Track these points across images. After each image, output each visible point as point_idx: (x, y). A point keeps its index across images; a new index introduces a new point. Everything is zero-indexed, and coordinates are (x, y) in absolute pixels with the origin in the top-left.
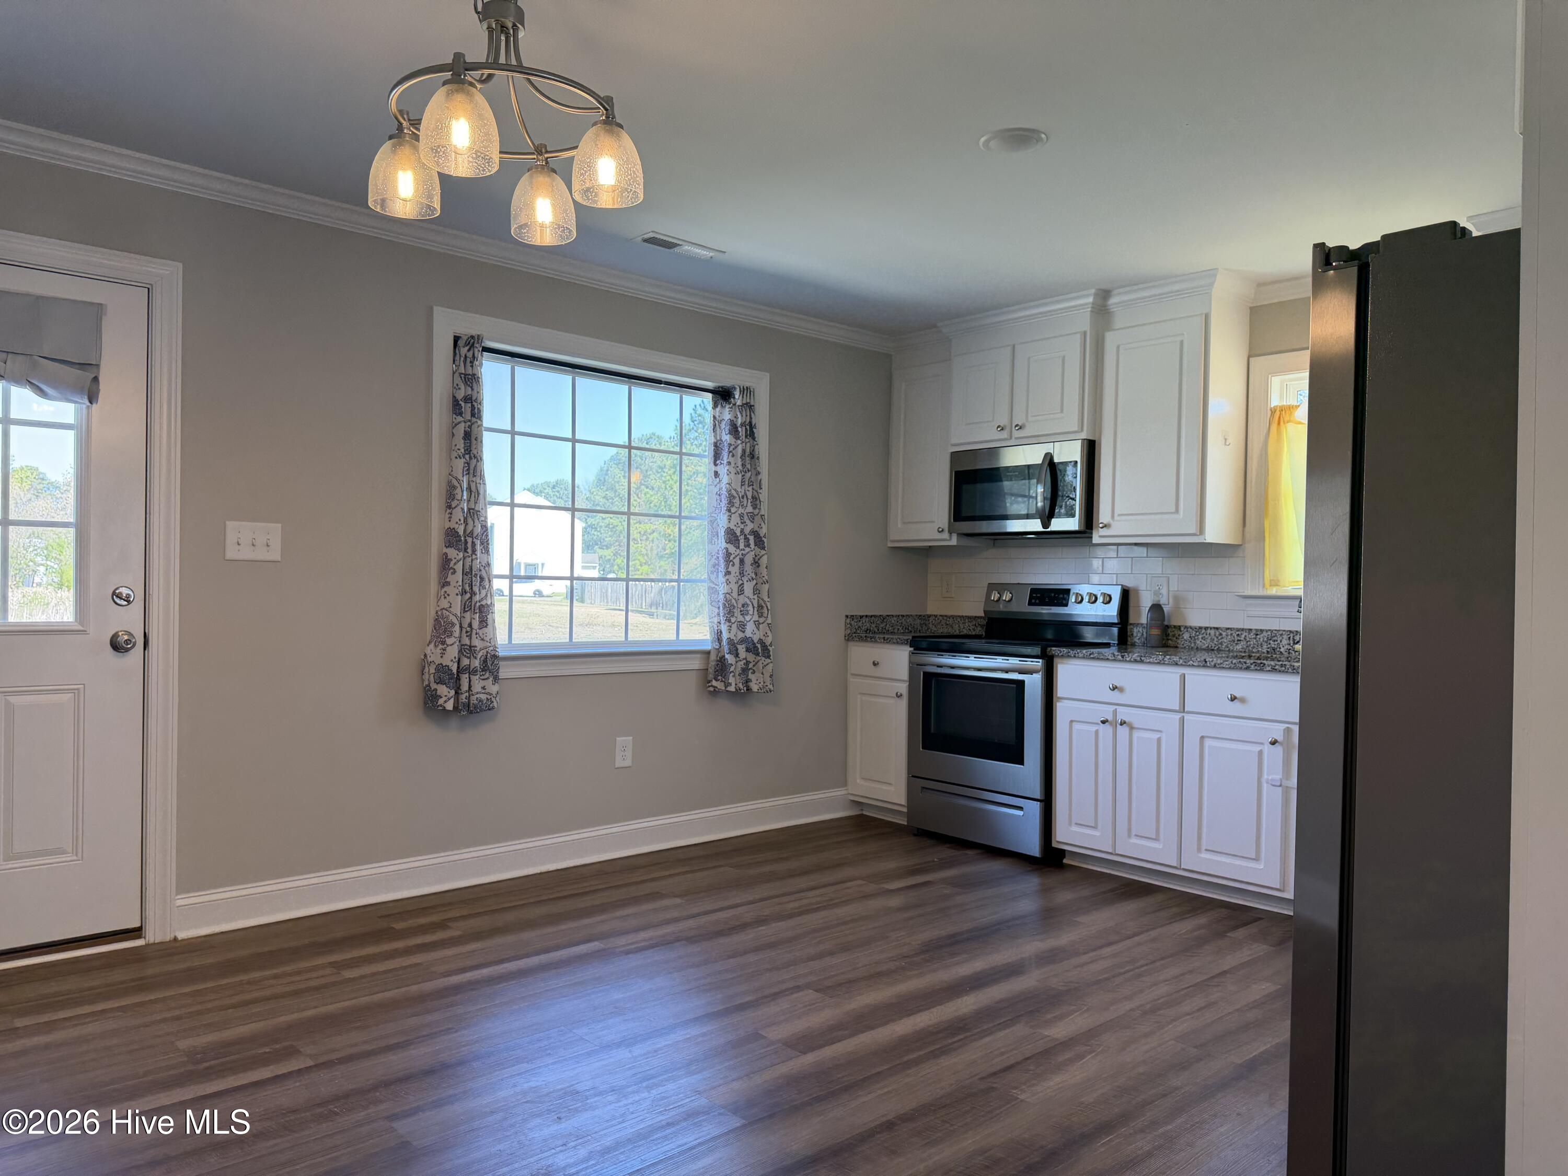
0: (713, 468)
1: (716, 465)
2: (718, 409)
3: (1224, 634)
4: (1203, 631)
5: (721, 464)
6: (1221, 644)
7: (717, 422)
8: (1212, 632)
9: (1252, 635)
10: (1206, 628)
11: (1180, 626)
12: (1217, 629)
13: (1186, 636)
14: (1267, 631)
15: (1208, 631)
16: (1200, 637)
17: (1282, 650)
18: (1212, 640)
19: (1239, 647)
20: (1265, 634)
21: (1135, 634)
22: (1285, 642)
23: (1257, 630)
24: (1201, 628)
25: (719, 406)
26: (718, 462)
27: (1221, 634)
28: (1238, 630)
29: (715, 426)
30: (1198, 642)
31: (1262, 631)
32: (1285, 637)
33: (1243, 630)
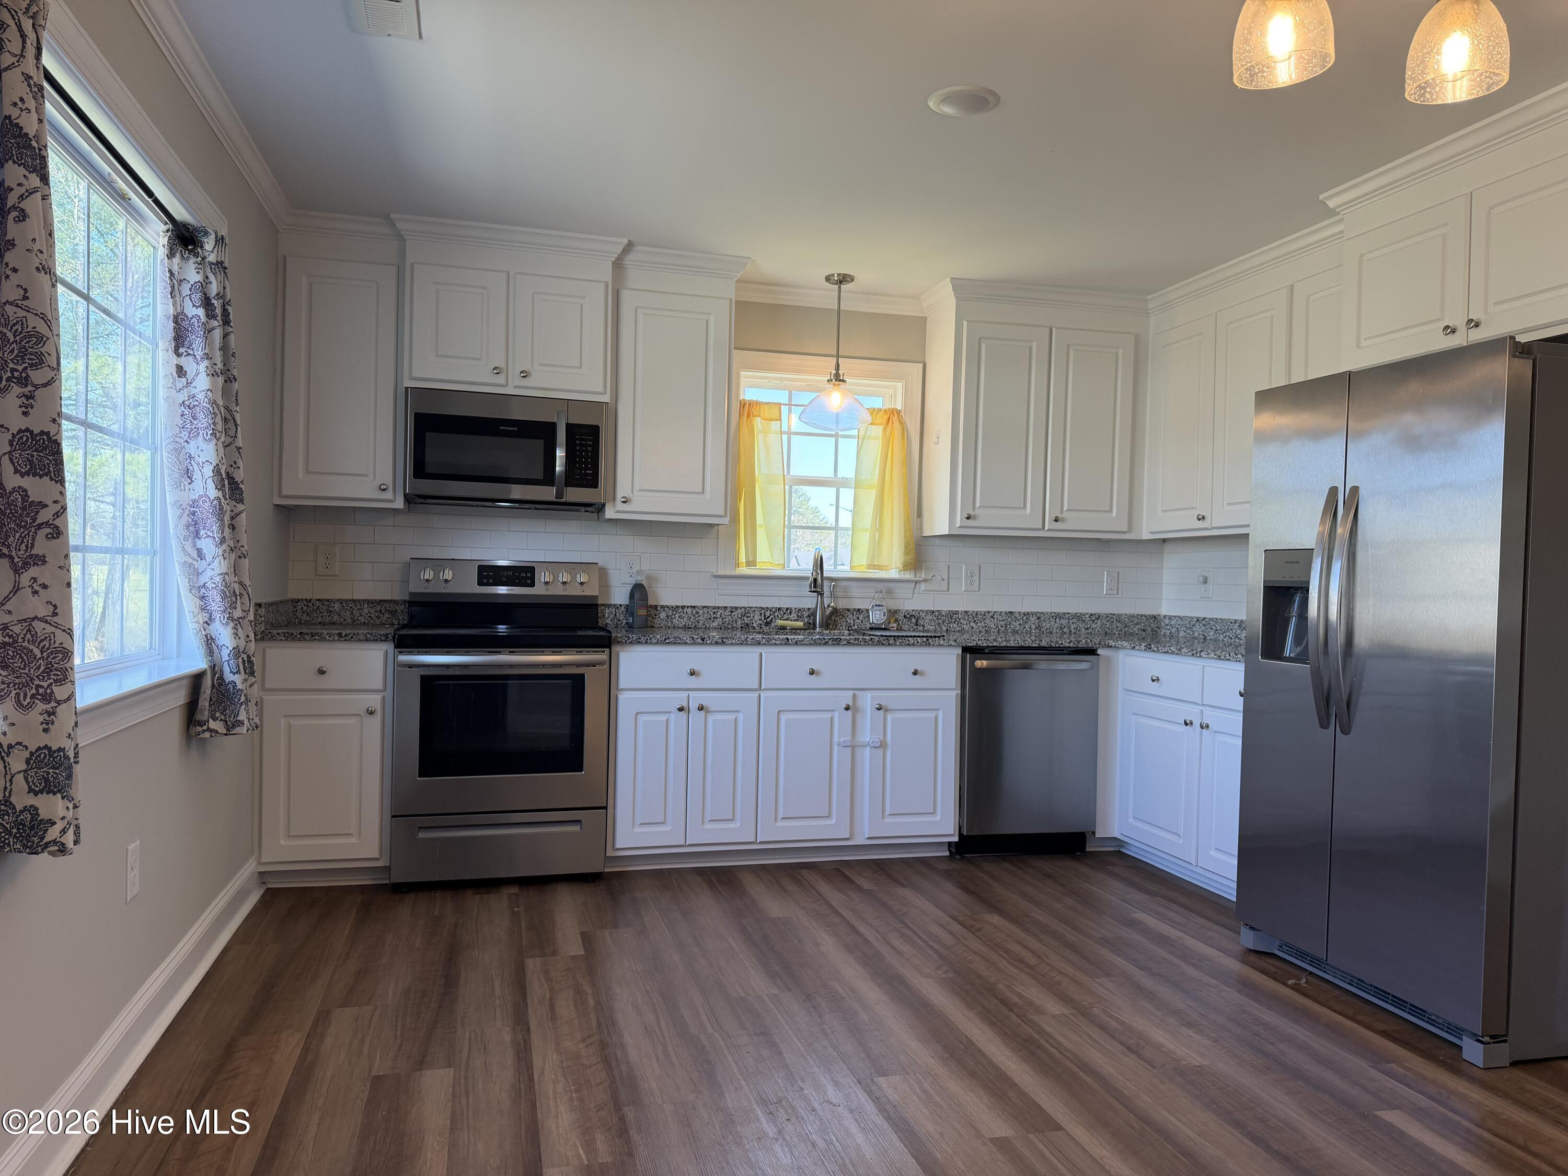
0: (175, 360)
1: (179, 355)
2: (177, 260)
3: (701, 612)
4: (680, 610)
5: (189, 354)
6: (698, 622)
7: (175, 281)
8: (689, 610)
9: (728, 613)
10: (683, 607)
11: (656, 606)
12: (694, 607)
13: (663, 615)
14: (741, 608)
15: (685, 610)
16: (677, 615)
17: (755, 625)
18: (689, 618)
19: (715, 624)
20: (739, 611)
21: (607, 615)
22: (757, 618)
23: (731, 608)
24: (677, 607)
25: (178, 255)
26: (181, 350)
27: (698, 613)
28: (714, 608)
29: (173, 287)
30: (675, 621)
31: (736, 608)
32: (757, 613)
33: (718, 608)
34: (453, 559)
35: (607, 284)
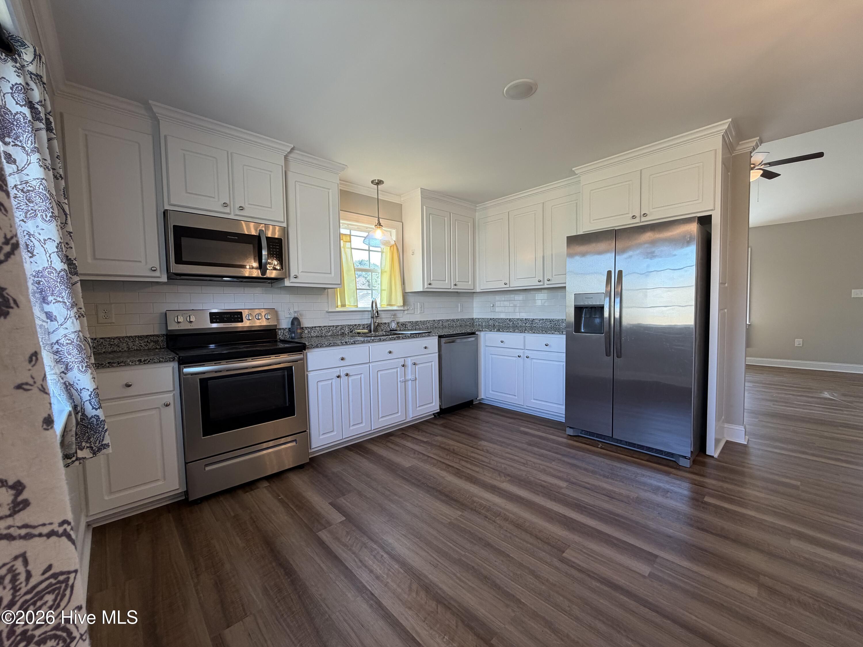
1: (5, 143)
3: (323, 329)
4: (314, 328)
6: (322, 333)
8: (318, 328)
9: (334, 328)
10: (315, 327)
11: (303, 328)
12: (320, 327)
13: (306, 332)
14: (340, 326)
16: (313, 331)
17: (346, 333)
18: (318, 332)
19: (330, 334)
20: (339, 327)
21: (279, 334)
22: (347, 329)
23: (336, 326)
24: (313, 327)
26: (8, 140)
27: (322, 329)
28: (329, 326)
30: (312, 334)
31: (338, 326)
32: (347, 327)
33: (331, 326)
34: (193, 310)
35: (282, 166)
